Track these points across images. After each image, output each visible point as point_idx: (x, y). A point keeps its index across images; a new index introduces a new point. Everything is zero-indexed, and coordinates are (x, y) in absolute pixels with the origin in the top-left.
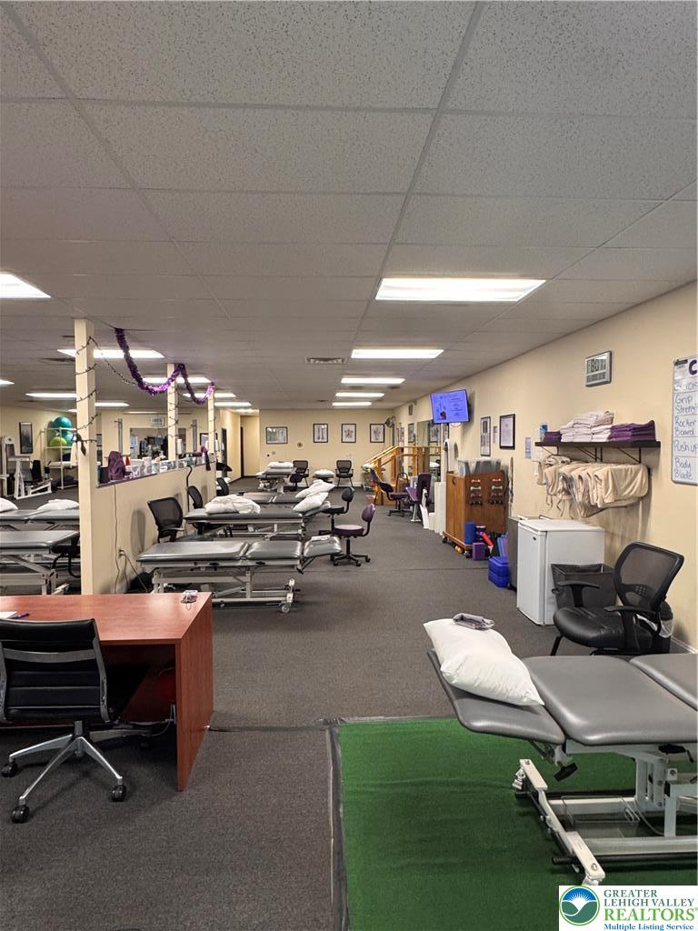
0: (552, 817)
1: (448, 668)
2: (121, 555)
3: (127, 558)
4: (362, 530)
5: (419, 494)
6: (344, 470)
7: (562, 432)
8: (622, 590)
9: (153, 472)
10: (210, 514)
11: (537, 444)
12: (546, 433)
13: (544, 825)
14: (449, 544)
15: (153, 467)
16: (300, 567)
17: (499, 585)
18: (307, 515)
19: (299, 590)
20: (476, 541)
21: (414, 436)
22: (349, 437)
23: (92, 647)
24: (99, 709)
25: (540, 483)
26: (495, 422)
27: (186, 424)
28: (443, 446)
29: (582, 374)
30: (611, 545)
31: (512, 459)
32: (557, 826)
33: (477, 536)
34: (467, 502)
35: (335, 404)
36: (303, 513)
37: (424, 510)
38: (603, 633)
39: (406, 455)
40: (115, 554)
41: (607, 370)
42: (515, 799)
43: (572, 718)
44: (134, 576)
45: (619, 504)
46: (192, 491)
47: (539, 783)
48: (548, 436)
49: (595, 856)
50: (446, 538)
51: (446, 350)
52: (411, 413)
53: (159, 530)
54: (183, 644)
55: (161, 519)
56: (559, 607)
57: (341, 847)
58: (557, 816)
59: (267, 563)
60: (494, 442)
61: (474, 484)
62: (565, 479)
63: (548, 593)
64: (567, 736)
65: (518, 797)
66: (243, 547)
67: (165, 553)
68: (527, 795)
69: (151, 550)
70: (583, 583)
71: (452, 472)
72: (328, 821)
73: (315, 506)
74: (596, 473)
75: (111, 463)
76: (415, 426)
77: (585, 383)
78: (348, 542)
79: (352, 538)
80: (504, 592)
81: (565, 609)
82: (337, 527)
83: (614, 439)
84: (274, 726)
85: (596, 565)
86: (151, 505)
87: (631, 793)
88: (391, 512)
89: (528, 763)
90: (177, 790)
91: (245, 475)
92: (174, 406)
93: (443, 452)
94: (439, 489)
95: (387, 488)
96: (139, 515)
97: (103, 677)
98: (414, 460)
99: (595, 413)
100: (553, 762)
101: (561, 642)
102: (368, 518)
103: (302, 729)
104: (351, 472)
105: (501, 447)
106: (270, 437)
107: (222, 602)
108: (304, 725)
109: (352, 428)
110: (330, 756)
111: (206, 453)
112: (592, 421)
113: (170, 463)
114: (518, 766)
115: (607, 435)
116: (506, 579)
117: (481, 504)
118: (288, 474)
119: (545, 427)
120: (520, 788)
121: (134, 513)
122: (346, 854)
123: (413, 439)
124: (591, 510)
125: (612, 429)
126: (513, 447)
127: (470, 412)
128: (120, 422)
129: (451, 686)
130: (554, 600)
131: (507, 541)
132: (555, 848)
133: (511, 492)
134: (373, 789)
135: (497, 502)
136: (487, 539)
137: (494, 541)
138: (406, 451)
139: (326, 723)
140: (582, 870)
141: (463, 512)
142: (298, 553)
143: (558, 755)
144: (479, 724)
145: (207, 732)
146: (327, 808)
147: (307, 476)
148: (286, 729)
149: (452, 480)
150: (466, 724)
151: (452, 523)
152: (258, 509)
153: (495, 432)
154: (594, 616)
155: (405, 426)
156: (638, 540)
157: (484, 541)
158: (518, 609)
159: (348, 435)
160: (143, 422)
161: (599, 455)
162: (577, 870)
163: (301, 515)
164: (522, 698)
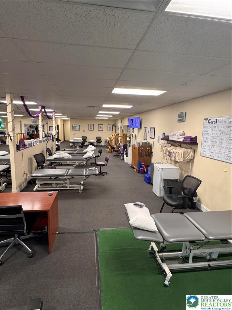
0: (159, 259)
1: (131, 222)
2: (25, 173)
3: (27, 174)
4: (105, 164)
5: (124, 151)
6: (99, 140)
7: (169, 136)
8: (184, 189)
9: (35, 144)
10: (55, 158)
11: (161, 139)
12: (164, 136)
13: (157, 261)
14: (133, 168)
15: (35, 143)
16: (85, 178)
17: (148, 183)
18: (87, 159)
19: (84, 185)
20: (141, 168)
21: (122, 130)
22: (101, 129)
23: (21, 213)
24: (24, 231)
25: (162, 151)
26: (149, 129)
27: (45, 123)
28: (132, 135)
29: (176, 118)
30: (182, 173)
31: (153, 142)
32: (160, 261)
33: (141, 166)
34: (139, 155)
35: (96, 118)
36: (86, 158)
37: (125, 156)
38: (177, 203)
39: (119, 137)
40: (23, 173)
41: (184, 118)
42: (149, 253)
43: (165, 234)
44: (29, 180)
45: (185, 161)
46: (48, 150)
47: (156, 249)
48: (165, 137)
49: (170, 270)
50: (132, 166)
51: (134, 106)
52: (121, 122)
53: (37, 164)
54: (50, 211)
55: (38, 161)
56: (165, 194)
57: (99, 269)
58: (160, 258)
59: (75, 177)
60: (148, 136)
61: (141, 150)
62: (169, 152)
63: (162, 187)
64: (164, 239)
65: (150, 253)
66: (66, 172)
67: (40, 174)
68: (153, 252)
69: (35, 173)
70: (172, 187)
71: (134, 145)
72: (95, 262)
73: (90, 156)
74: (178, 152)
75: (20, 142)
76: (123, 127)
77: (177, 121)
78: (100, 168)
79: (102, 167)
80: (149, 185)
81: (167, 195)
82: (97, 163)
83: (185, 141)
84: (78, 232)
85: (177, 179)
86: (35, 156)
87: (181, 250)
88: (114, 156)
89: (153, 243)
90: (49, 253)
91: (65, 140)
92: (41, 121)
93: (132, 137)
94: (130, 150)
95: (113, 148)
96: (30, 159)
97: (25, 222)
98: (122, 138)
99: (179, 131)
100: (160, 246)
101: (165, 204)
102: (107, 160)
103: (87, 233)
104: (101, 141)
105: (150, 138)
106: (74, 128)
107: (60, 189)
108: (87, 231)
109: (102, 126)
110: (95, 241)
111: (52, 136)
112: (178, 134)
113: (40, 140)
114: (150, 244)
115: (183, 139)
116: (150, 181)
117: (143, 156)
118: (80, 143)
119: (164, 134)
120: (150, 250)
121: (29, 159)
122: (100, 271)
123: (122, 131)
124: (176, 162)
125: (184, 137)
126: (154, 138)
127: (141, 125)
128: (21, 122)
129: (133, 226)
130: (164, 189)
131: (151, 168)
132: (159, 267)
133: (153, 152)
134: (108, 251)
135: (148, 156)
136: (144, 167)
137: (147, 168)
138: (119, 135)
139: (94, 230)
140: (166, 274)
141: (137, 158)
142: (84, 174)
143: (161, 244)
144: (140, 237)
145: (57, 234)
146: (94, 258)
147: (86, 142)
148: (81, 233)
149: (134, 148)
150: (136, 238)
151: (133, 162)
152: (71, 157)
153: (148, 132)
154: (175, 197)
155: (119, 126)
156: (189, 174)
157: (143, 168)
158: (153, 191)
159: (100, 128)
160: (29, 121)
161: (180, 145)
162: (165, 274)
163: (85, 159)
164: (152, 229)
